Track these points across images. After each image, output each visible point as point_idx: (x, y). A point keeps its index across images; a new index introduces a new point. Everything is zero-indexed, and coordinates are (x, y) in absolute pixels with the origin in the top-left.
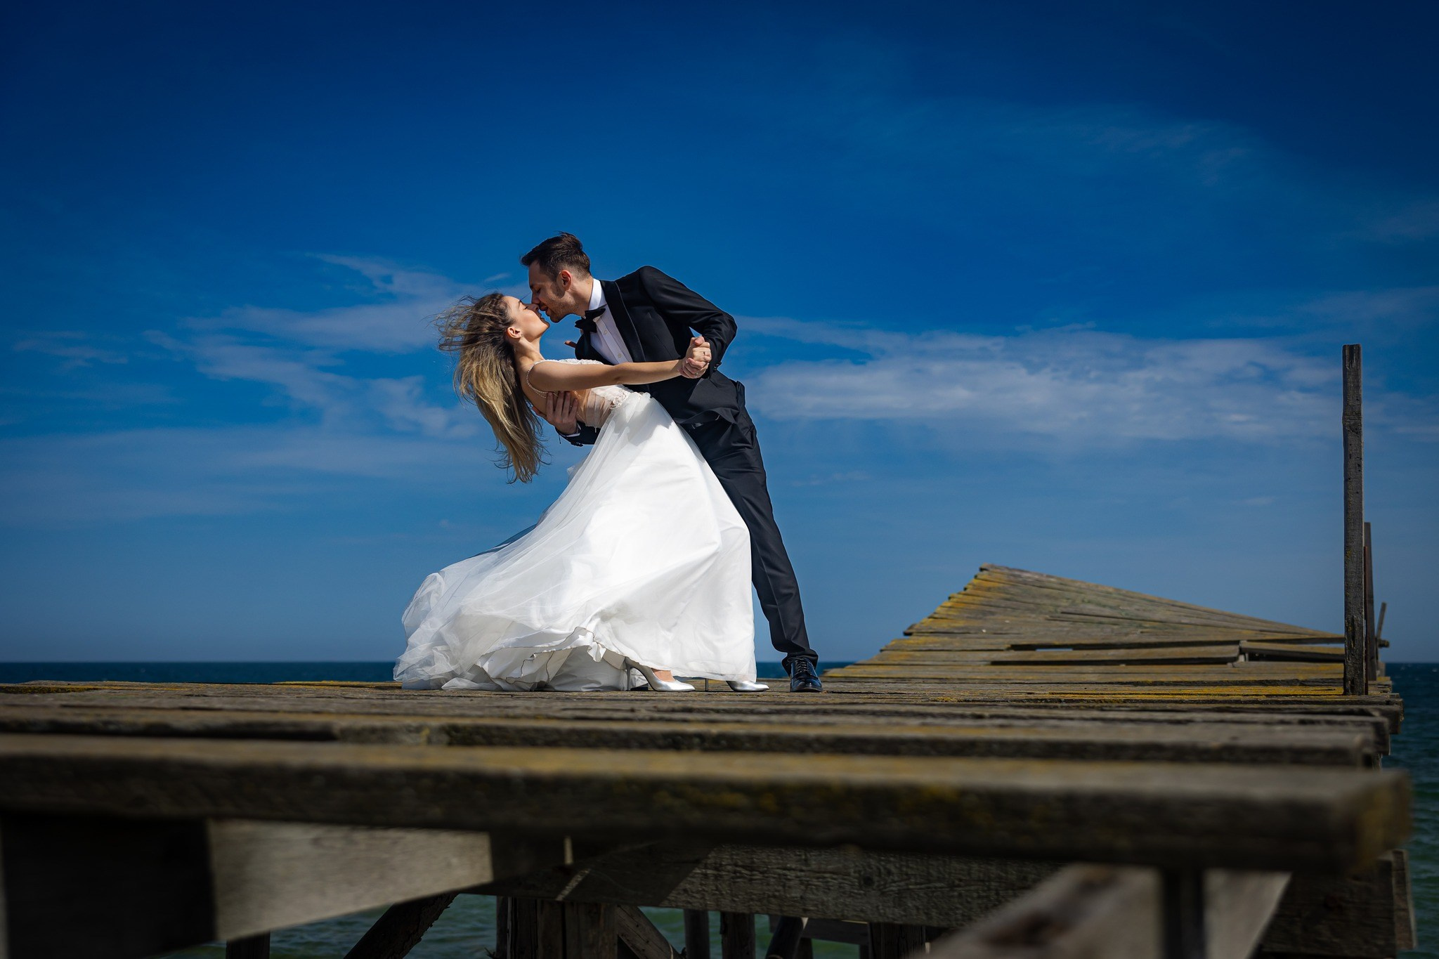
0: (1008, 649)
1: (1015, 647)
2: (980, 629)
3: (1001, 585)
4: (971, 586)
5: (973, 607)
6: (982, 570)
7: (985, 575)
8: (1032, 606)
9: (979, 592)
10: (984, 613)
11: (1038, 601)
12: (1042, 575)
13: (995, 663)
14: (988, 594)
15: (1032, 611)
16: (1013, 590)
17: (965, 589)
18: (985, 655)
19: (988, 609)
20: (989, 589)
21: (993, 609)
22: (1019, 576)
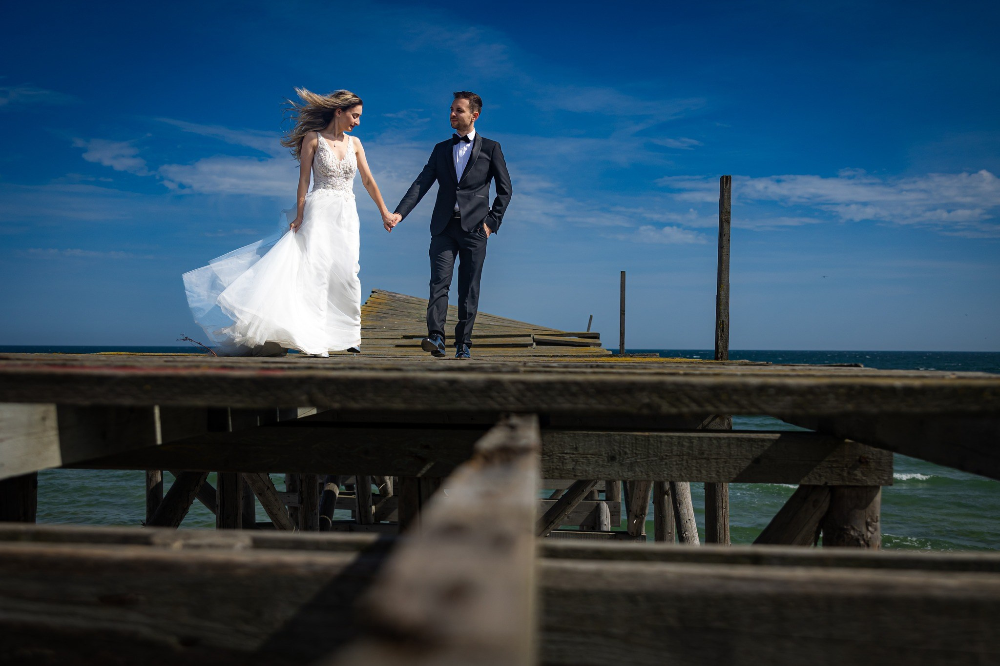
0: (402, 338)
1: (405, 337)
2: (381, 327)
3: (386, 301)
4: (369, 302)
5: (373, 314)
6: (373, 292)
7: (375, 295)
8: (406, 314)
9: (375, 305)
10: (381, 318)
11: (409, 311)
12: (407, 296)
13: (397, 346)
14: (380, 306)
15: (407, 316)
16: (394, 304)
17: (366, 303)
18: (390, 341)
19: (381, 315)
20: (380, 304)
21: (385, 315)
22: (395, 296)
